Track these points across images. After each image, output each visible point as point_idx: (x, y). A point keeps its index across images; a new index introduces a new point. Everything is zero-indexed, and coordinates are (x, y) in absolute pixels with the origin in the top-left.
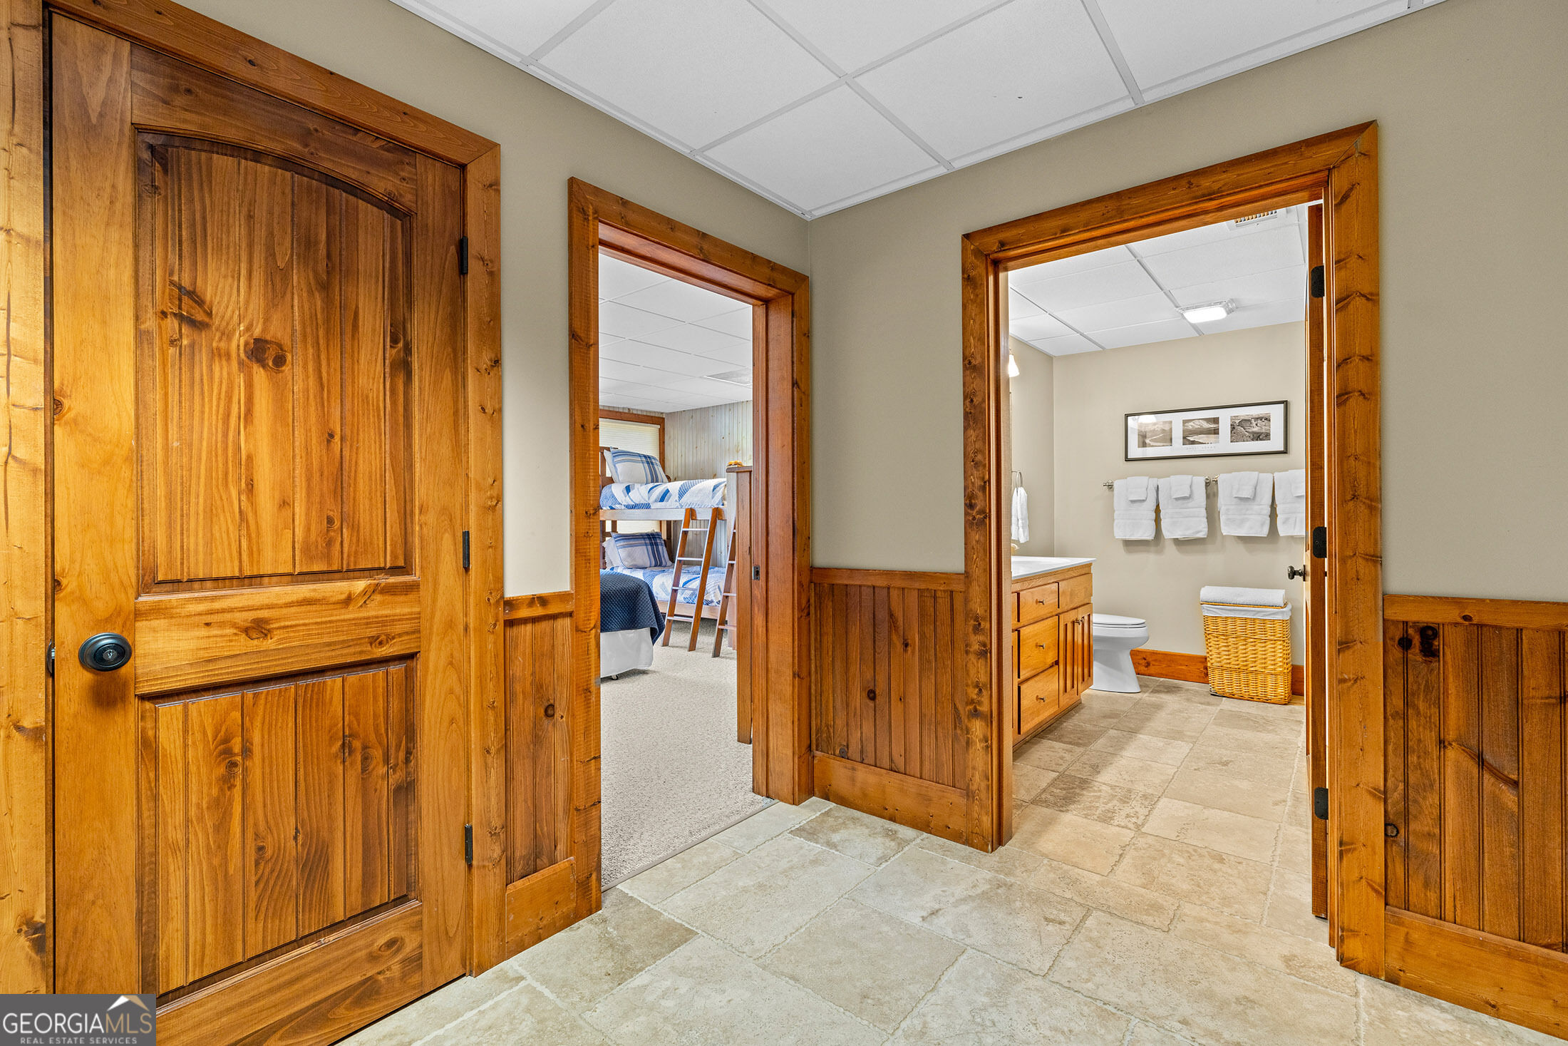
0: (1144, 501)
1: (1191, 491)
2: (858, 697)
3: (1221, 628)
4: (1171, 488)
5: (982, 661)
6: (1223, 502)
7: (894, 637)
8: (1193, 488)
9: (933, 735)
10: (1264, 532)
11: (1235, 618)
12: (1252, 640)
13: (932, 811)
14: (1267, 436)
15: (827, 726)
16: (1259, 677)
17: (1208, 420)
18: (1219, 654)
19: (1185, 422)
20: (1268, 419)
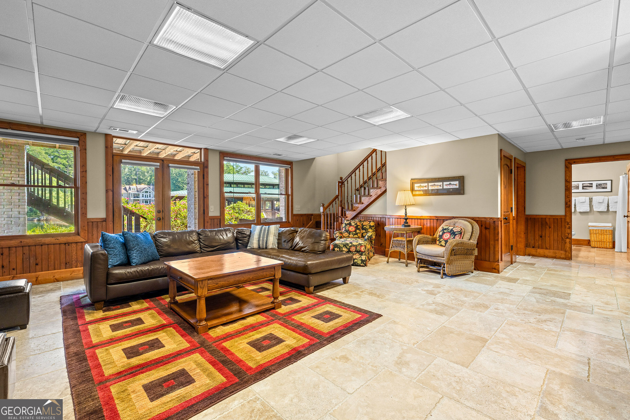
2: (537, 237)
3: (593, 232)
4: (579, 200)
5: (569, 229)
6: (594, 203)
7: (547, 226)
8: (586, 200)
9: (557, 243)
10: (605, 210)
12: (603, 235)
13: (556, 255)
14: (606, 188)
15: (529, 243)
17: (590, 184)
18: (593, 239)
19: (583, 184)
20: (606, 184)
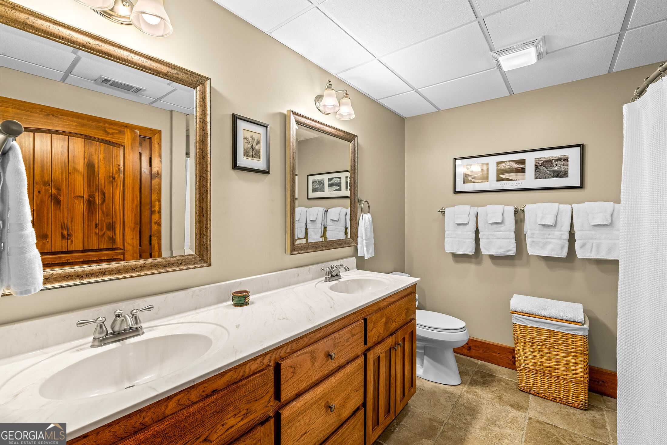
0: (466, 224)
1: (503, 218)
3: (528, 335)
4: (487, 215)
6: (528, 227)
8: (505, 215)
10: (564, 254)
11: (540, 329)
12: (555, 350)
14: (565, 174)
16: (562, 382)
17: (517, 162)
18: (526, 357)
19: (498, 163)
20: (566, 160)
